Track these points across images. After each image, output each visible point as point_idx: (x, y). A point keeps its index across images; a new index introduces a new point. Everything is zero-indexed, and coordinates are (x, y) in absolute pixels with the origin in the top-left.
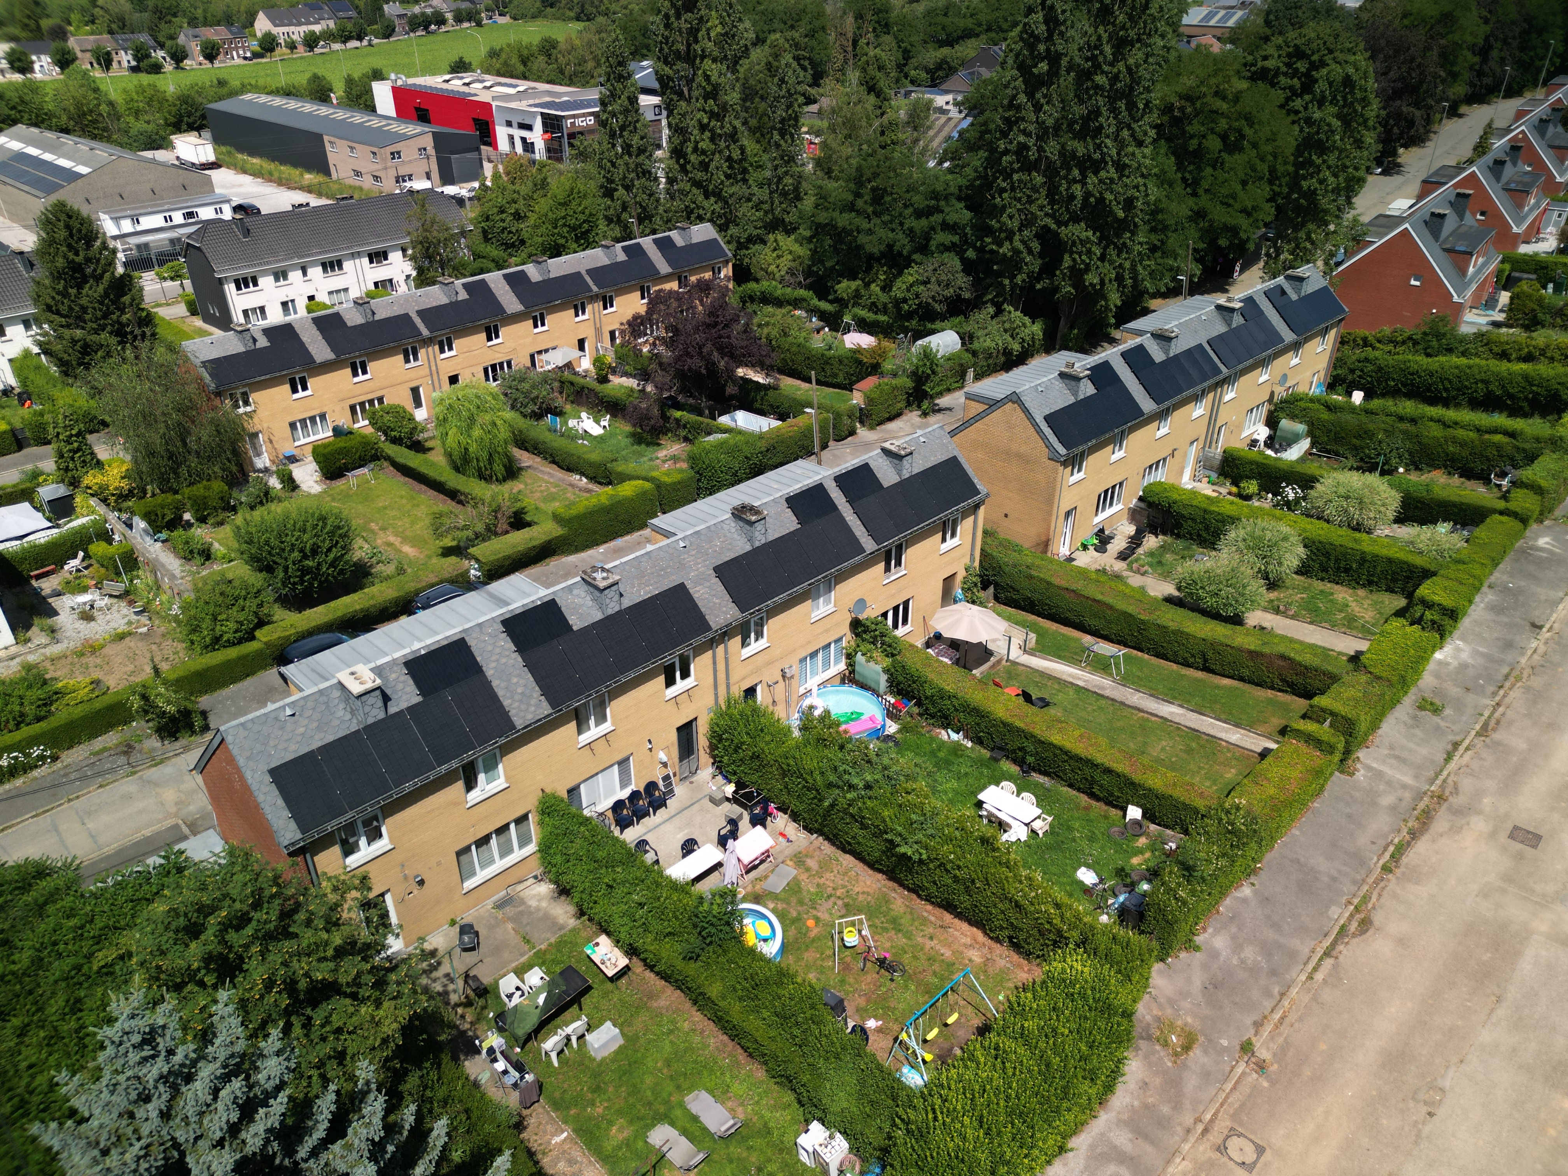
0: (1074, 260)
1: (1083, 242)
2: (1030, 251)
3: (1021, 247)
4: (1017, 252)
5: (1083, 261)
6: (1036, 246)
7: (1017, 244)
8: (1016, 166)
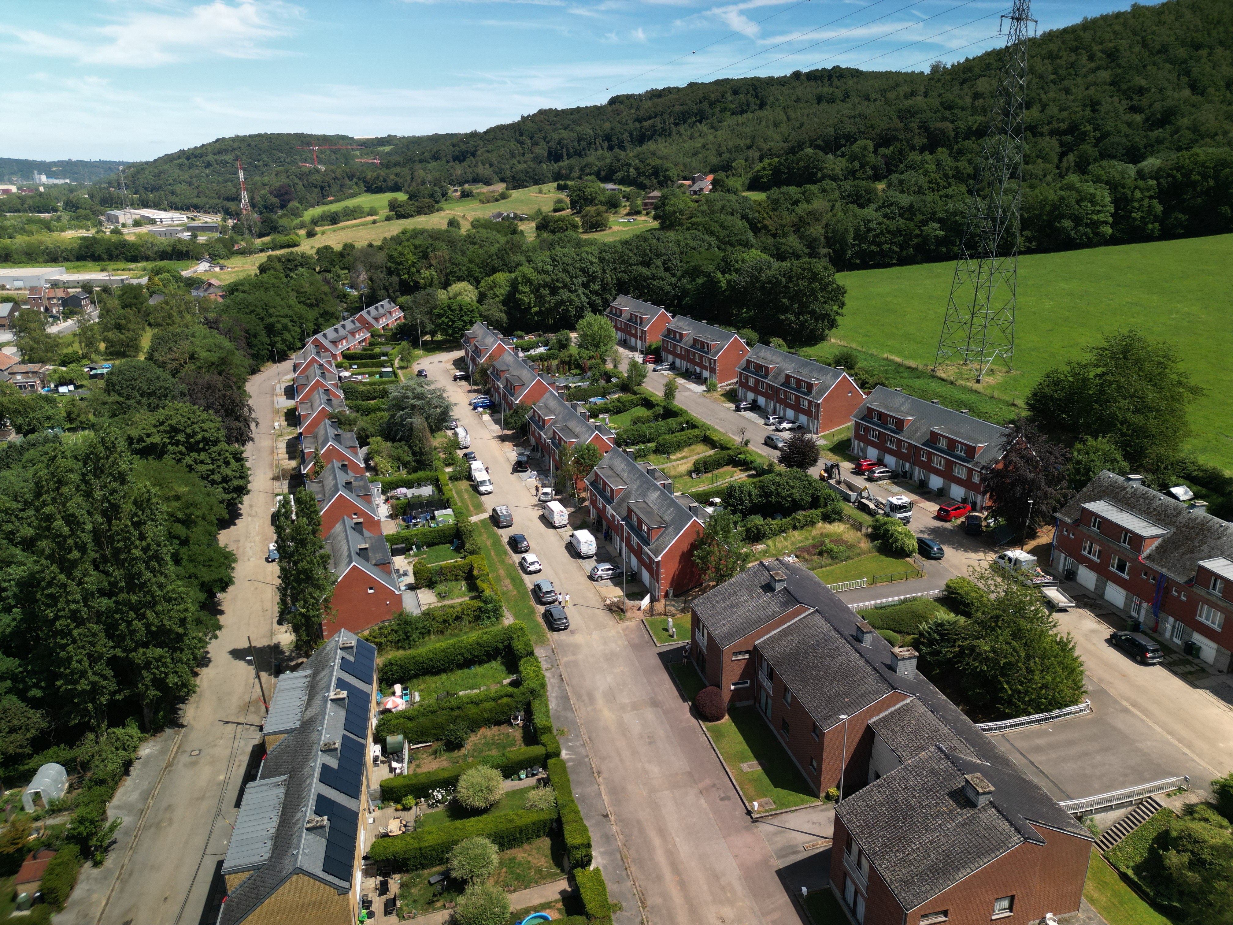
0: (153, 673)
1: (158, 660)
2: (105, 678)
3: (97, 678)
4: (94, 684)
5: (161, 672)
6: (109, 673)
7: (93, 678)
8: (73, 626)
